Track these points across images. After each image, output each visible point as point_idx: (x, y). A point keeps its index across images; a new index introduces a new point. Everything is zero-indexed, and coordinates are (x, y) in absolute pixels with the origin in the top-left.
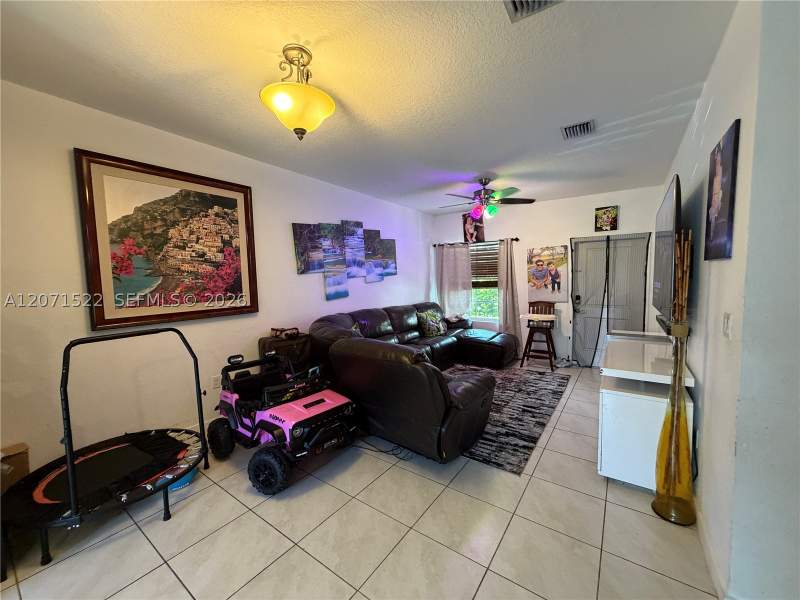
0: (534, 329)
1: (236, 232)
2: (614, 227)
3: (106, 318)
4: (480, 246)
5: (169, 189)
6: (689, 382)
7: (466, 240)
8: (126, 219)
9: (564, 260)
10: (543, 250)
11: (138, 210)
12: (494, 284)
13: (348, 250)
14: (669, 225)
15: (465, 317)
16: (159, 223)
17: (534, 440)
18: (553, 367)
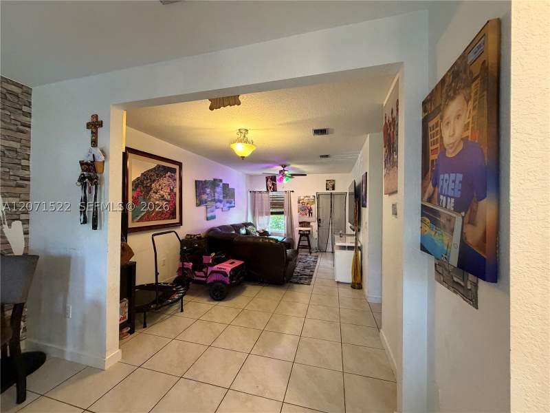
0: (302, 234)
1: (175, 185)
2: (333, 189)
3: (129, 227)
4: (274, 193)
5: (152, 164)
6: (359, 245)
7: (268, 190)
8: (138, 179)
9: (314, 202)
10: (305, 197)
11: (142, 174)
12: (282, 213)
13: (216, 194)
14: (353, 191)
15: (267, 230)
16: (149, 181)
17: (312, 276)
18: (311, 253)
